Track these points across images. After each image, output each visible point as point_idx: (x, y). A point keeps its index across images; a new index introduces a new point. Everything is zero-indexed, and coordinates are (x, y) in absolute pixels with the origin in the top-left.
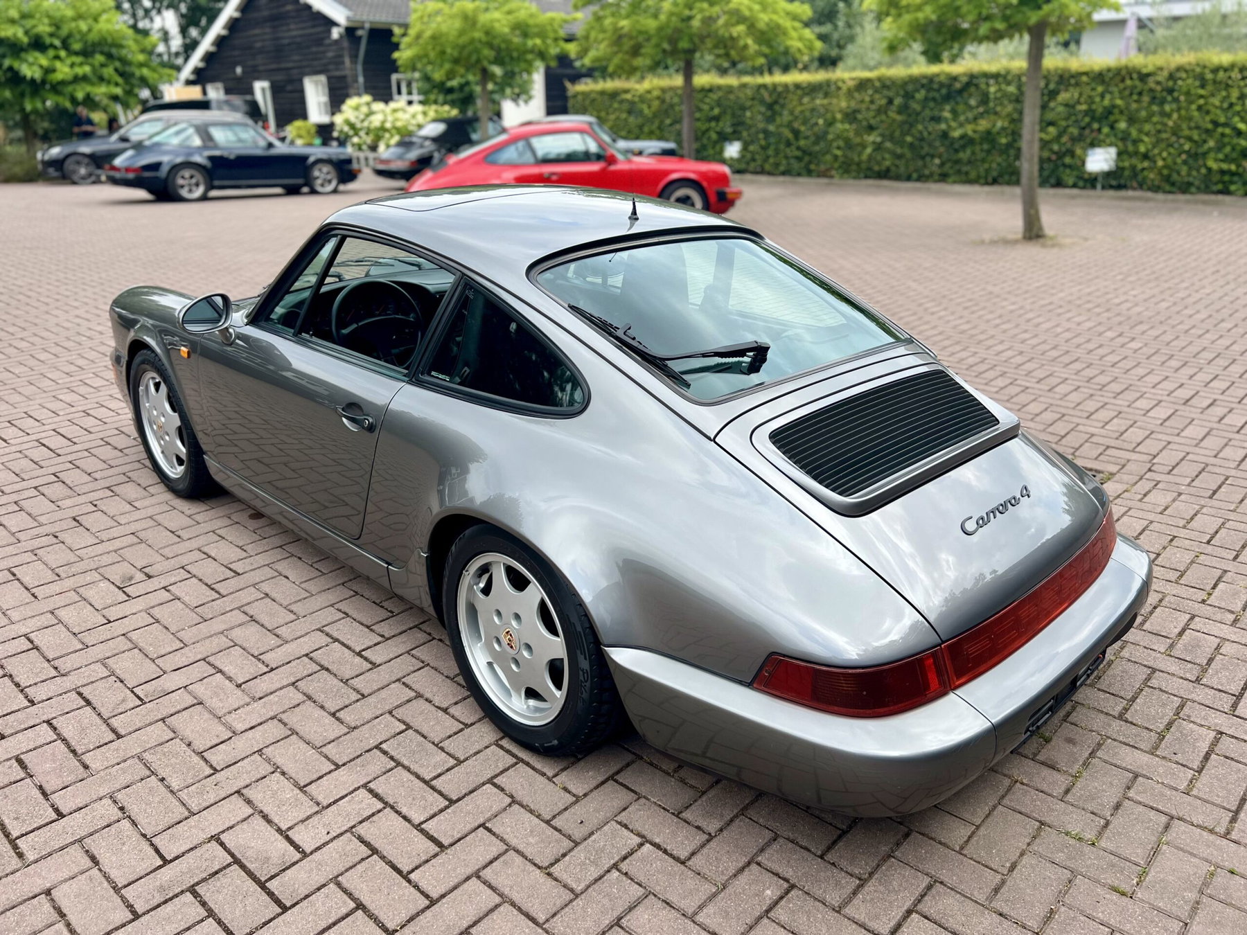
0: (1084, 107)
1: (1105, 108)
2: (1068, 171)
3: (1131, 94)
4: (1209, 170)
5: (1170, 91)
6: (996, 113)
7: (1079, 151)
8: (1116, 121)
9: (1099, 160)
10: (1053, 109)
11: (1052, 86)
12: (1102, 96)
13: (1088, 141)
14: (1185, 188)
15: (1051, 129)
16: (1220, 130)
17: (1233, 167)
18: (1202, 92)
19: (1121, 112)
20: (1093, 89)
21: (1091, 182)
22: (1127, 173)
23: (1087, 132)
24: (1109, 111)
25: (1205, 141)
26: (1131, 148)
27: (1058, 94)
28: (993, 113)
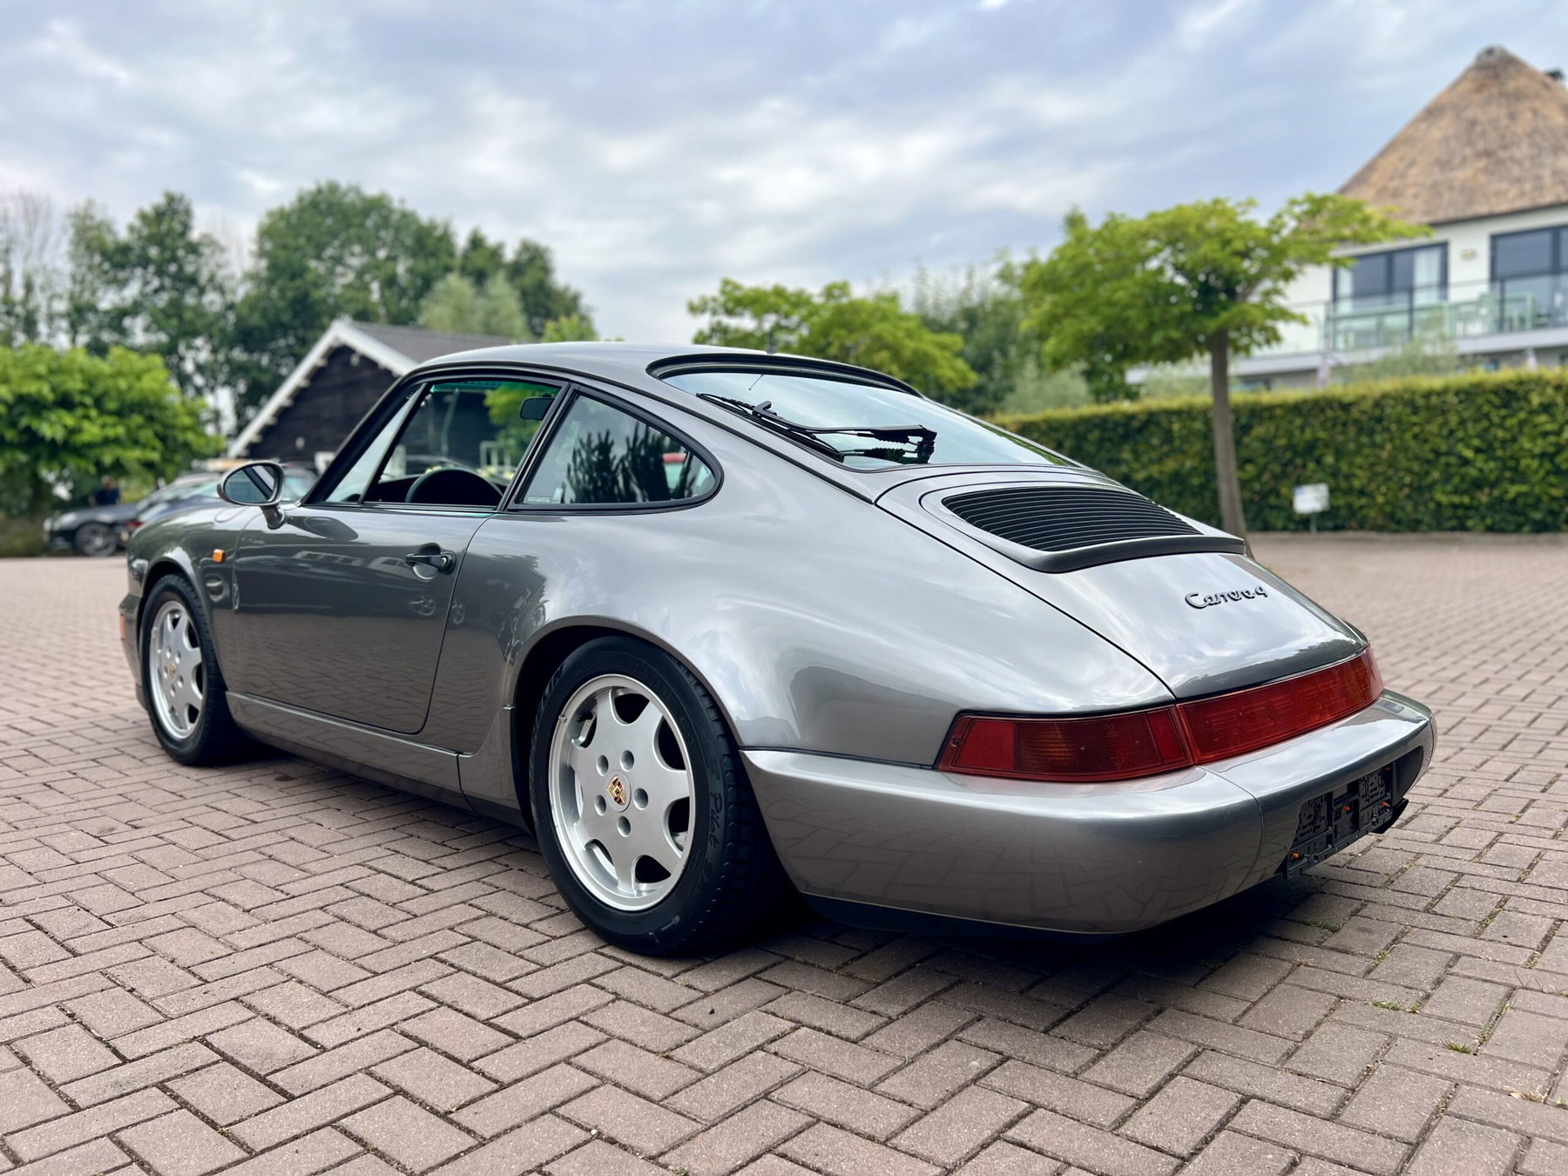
0: (1282, 442)
1: (1308, 442)
2: (1274, 513)
3: (1334, 426)
4: (1439, 504)
5: (1379, 420)
6: (1183, 452)
7: (1284, 491)
8: (1321, 456)
9: (1309, 500)
10: (1247, 446)
11: (1243, 420)
12: (1302, 429)
13: (1294, 477)
14: (1414, 526)
15: (1250, 468)
16: (1443, 460)
17: (1466, 500)
18: (1415, 419)
19: (1327, 445)
20: (1291, 422)
21: (1304, 524)
22: (1343, 512)
23: (1290, 468)
24: (1311, 446)
25: (1427, 473)
26: (1343, 484)
27: (1251, 429)
28: (1180, 453)
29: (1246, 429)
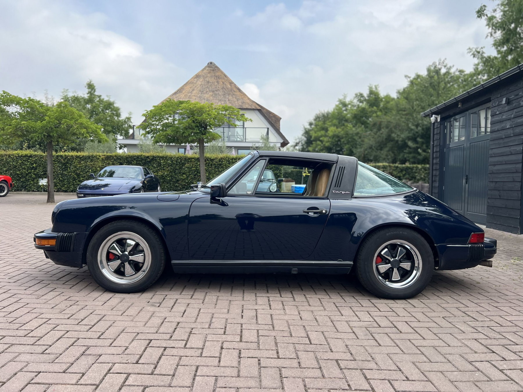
27: (185, 164)
28: (163, 170)
29: (184, 164)
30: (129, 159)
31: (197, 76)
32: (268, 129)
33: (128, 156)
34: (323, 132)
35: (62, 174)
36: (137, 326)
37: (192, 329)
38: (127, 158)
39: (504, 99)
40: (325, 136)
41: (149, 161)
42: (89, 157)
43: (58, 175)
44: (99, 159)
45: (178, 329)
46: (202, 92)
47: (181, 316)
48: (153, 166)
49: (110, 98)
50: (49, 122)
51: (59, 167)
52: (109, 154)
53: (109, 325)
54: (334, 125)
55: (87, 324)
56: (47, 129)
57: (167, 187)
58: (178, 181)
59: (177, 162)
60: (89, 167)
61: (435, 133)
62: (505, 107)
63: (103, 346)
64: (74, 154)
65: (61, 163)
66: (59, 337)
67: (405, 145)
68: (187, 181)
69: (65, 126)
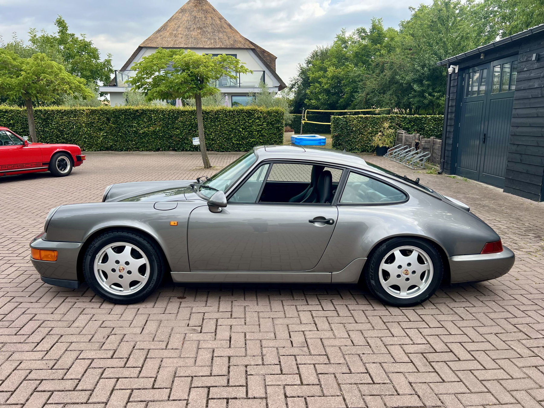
0: (188, 123)
2: (187, 146)
7: (189, 138)
9: (197, 141)
10: (177, 123)
11: (175, 115)
12: (194, 119)
13: (192, 134)
14: (227, 150)
15: (178, 130)
16: (234, 131)
17: (238, 142)
18: (226, 119)
20: (191, 117)
21: (195, 148)
22: (207, 145)
23: (191, 131)
26: (207, 137)
27: (178, 118)
28: (155, 125)
29: (176, 118)
30: (117, 114)
31: (183, 11)
32: (264, 72)
33: (115, 110)
34: (321, 73)
35: (43, 131)
36: (186, 365)
37: (246, 367)
38: (114, 112)
39: (534, 55)
40: (324, 77)
41: (139, 115)
42: (71, 112)
43: (39, 132)
44: (83, 114)
45: (231, 368)
46: (189, 29)
47: (229, 346)
48: (143, 121)
49: (85, 37)
50: (27, 78)
51: (40, 123)
52: (93, 108)
53: (158, 365)
54: (334, 65)
55: (134, 366)
56: (24, 85)
57: (160, 143)
58: (171, 136)
59: (169, 116)
60: (73, 123)
61: (451, 85)
62: (534, 63)
63: (162, 401)
64: (55, 108)
65: (42, 119)
66: (111, 389)
67: (409, 88)
68: (181, 137)
69: (45, 83)
